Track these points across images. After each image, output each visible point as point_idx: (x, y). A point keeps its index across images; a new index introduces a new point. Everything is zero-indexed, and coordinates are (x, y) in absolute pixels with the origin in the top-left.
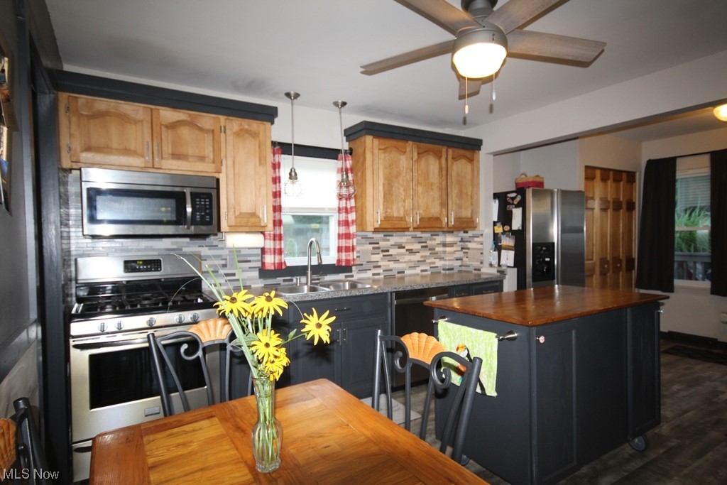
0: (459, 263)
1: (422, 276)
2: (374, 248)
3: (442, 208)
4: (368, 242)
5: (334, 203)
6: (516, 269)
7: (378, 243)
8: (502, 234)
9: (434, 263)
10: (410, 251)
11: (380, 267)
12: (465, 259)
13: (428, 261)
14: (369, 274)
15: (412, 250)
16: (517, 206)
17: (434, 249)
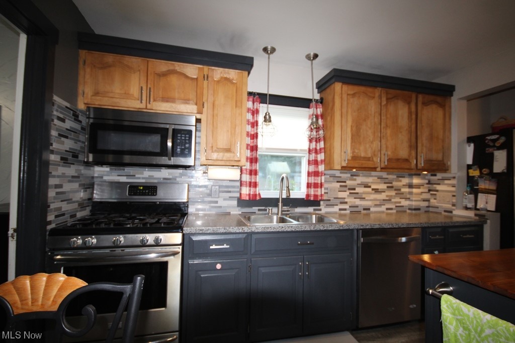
0: (426, 204)
1: (387, 214)
2: (341, 186)
3: (410, 151)
4: (336, 181)
5: (305, 145)
6: (499, 214)
7: (345, 182)
8: (479, 177)
9: (400, 202)
10: (376, 191)
11: (346, 203)
12: (432, 201)
13: (393, 200)
14: (336, 209)
15: (378, 189)
16: (500, 148)
17: (400, 190)
